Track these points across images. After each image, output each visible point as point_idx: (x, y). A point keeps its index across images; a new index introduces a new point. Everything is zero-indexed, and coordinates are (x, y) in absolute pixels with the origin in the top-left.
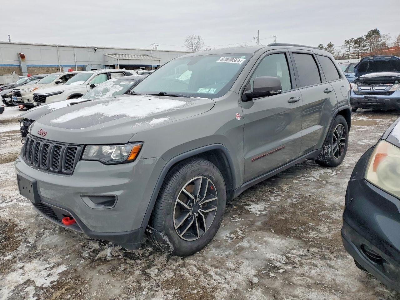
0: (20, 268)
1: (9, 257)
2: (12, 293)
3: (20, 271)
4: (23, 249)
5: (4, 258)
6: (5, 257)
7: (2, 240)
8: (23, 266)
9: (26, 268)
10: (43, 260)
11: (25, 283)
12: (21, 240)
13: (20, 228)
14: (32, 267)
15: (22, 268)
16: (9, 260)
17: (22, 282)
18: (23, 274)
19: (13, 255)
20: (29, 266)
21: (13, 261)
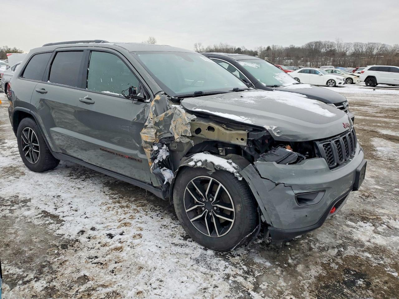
0: (371, 242)
1: (367, 254)
2: (391, 236)
3: (372, 241)
4: (351, 251)
5: (371, 258)
6: (369, 258)
7: (353, 273)
8: (368, 241)
9: (368, 239)
10: (351, 234)
11: (379, 234)
12: (341, 258)
13: (321, 271)
14: (363, 236)
15: (369, 241)
16: (370, 253)
17: (380, 235)
18: (374, 237)
19: (363, 253)
20: (364, 239)
21: (368, 250)
